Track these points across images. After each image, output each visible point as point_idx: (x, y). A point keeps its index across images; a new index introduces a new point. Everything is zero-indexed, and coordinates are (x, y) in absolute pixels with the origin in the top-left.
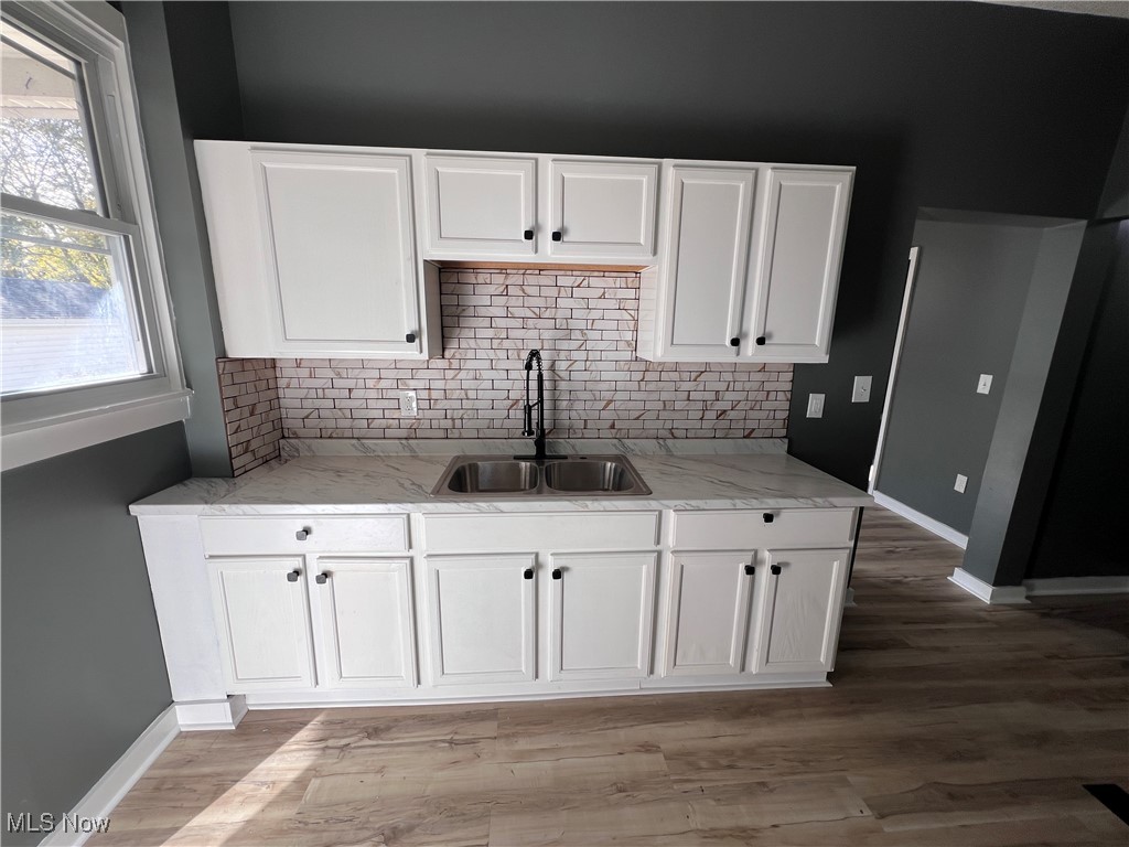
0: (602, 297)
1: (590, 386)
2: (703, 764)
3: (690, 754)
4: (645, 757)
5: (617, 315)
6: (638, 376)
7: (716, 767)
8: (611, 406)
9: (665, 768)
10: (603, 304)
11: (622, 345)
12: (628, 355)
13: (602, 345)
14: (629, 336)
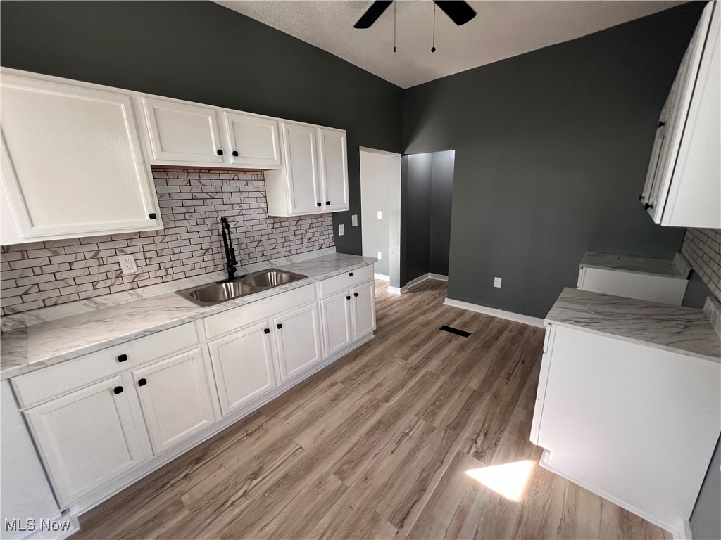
0: (246, 185)
1: (248, 234)
2: (354, 377)
3: (348, 378)
4: (334, 387)
5: (255, 194)
6: (271, 226)
7: (359, 376)
8: (260, 244)
9: (343, 386)
10: (247, 189)
11: (261, 211)
12: (264, 216)
13: (251, 211)
14: (263, 205)
